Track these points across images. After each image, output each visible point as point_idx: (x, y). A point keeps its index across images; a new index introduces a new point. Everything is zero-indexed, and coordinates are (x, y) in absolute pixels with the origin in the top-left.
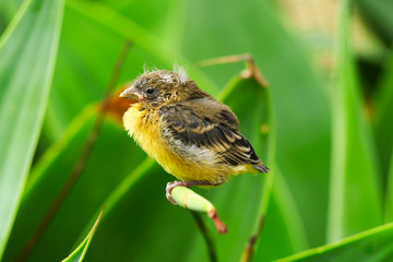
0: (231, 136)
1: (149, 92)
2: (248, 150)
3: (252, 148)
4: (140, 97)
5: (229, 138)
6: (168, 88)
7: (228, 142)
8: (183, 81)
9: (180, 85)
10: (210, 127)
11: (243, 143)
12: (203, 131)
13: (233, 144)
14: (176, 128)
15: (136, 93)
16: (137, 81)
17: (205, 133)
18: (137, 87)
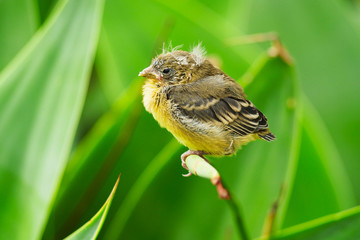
0: (236, 106)
1: (165, 72)
2: (256, 116)
3: (261, 114)
4: (157, 76)
5: (234, 108)
6: (184, 69)
7: (234, 113)
8: (198, 63)
9: (195, 67)
10: (214, 101)
11: (250, 110)
12: (207, 106)
13: (240, 114)
14: (185, 107)
15: (154, 73)
16: (155, 61)
17: (210, 108)
18: (155, 67)
